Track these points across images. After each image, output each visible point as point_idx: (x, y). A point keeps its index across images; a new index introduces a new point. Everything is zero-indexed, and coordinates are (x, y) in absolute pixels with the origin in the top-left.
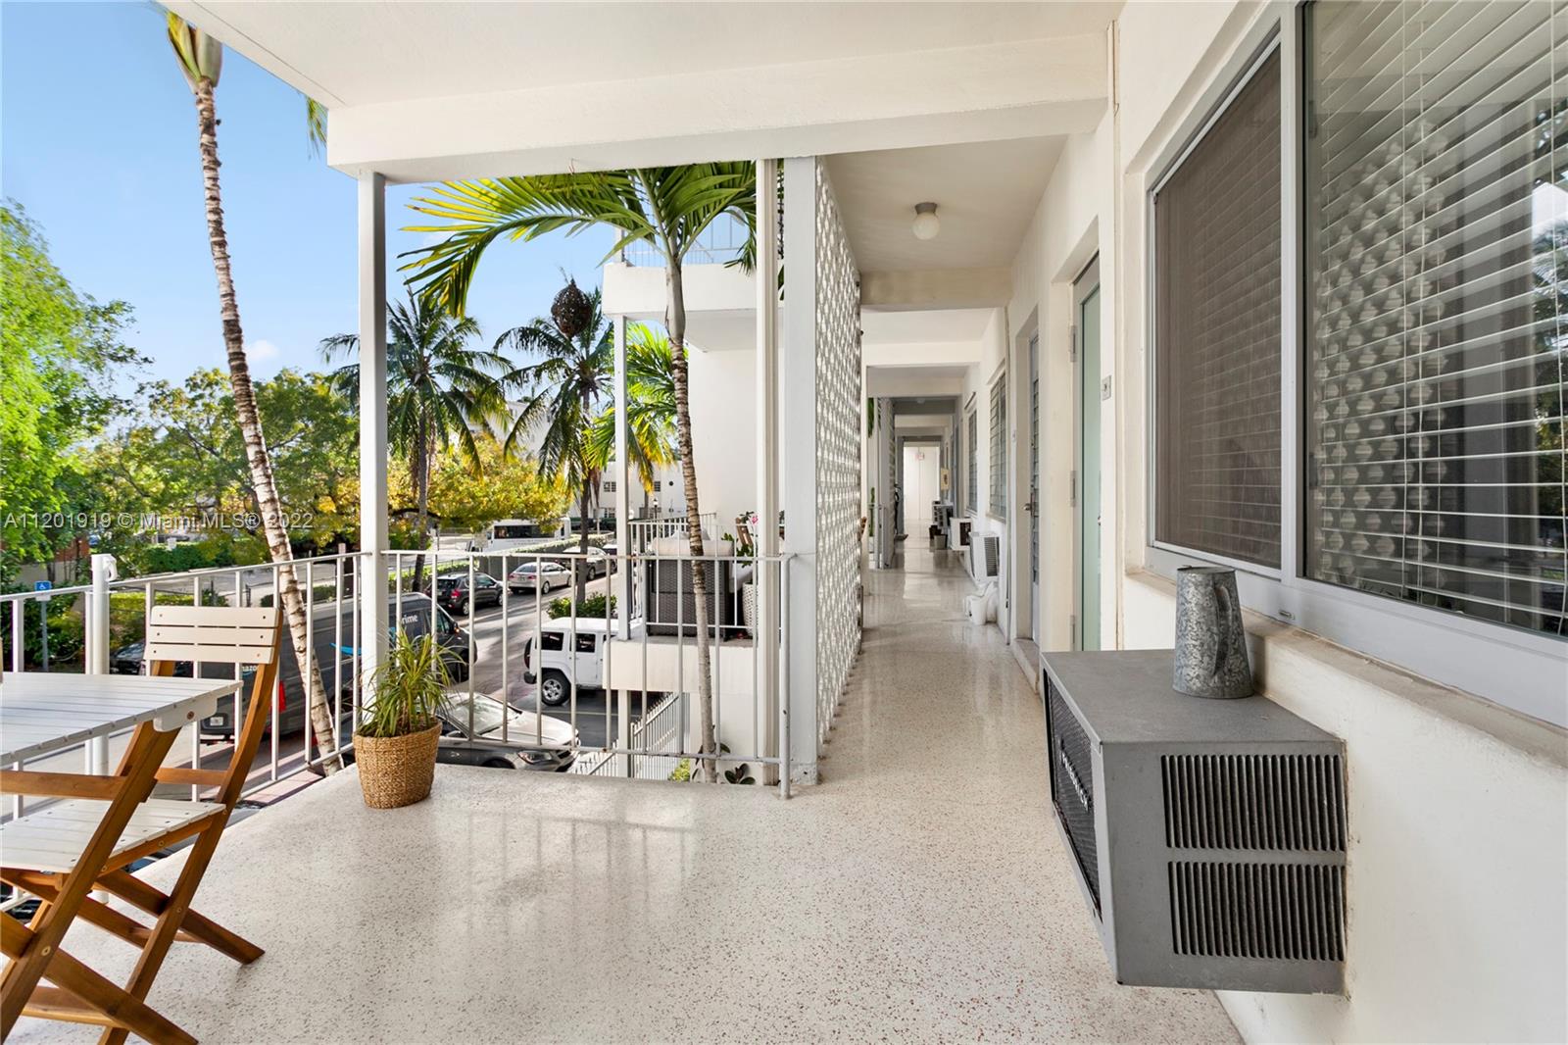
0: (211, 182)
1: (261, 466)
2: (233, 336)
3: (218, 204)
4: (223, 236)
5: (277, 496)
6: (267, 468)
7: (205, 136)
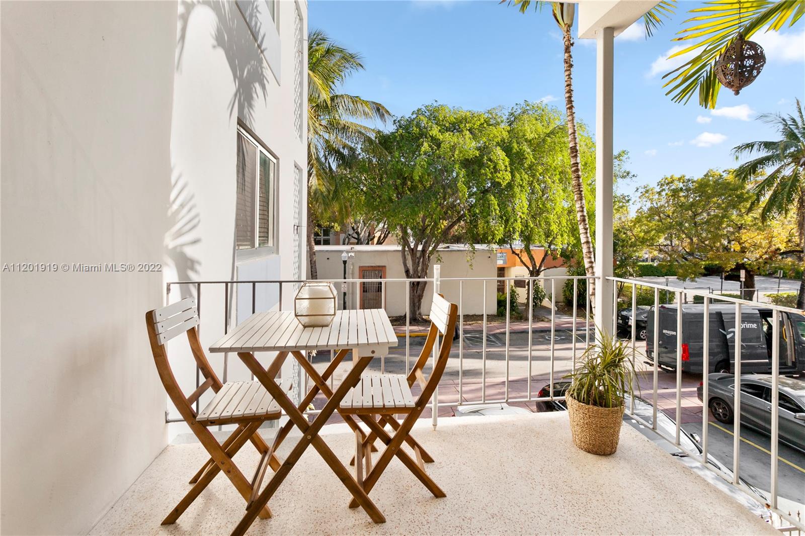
0: (567, 77)
1: (582, 223)
2: (573, 155)
3: (570, 87)
4: (571, 103)
5: (590, 240)
6: (586, 224)
7: (566, 54)
